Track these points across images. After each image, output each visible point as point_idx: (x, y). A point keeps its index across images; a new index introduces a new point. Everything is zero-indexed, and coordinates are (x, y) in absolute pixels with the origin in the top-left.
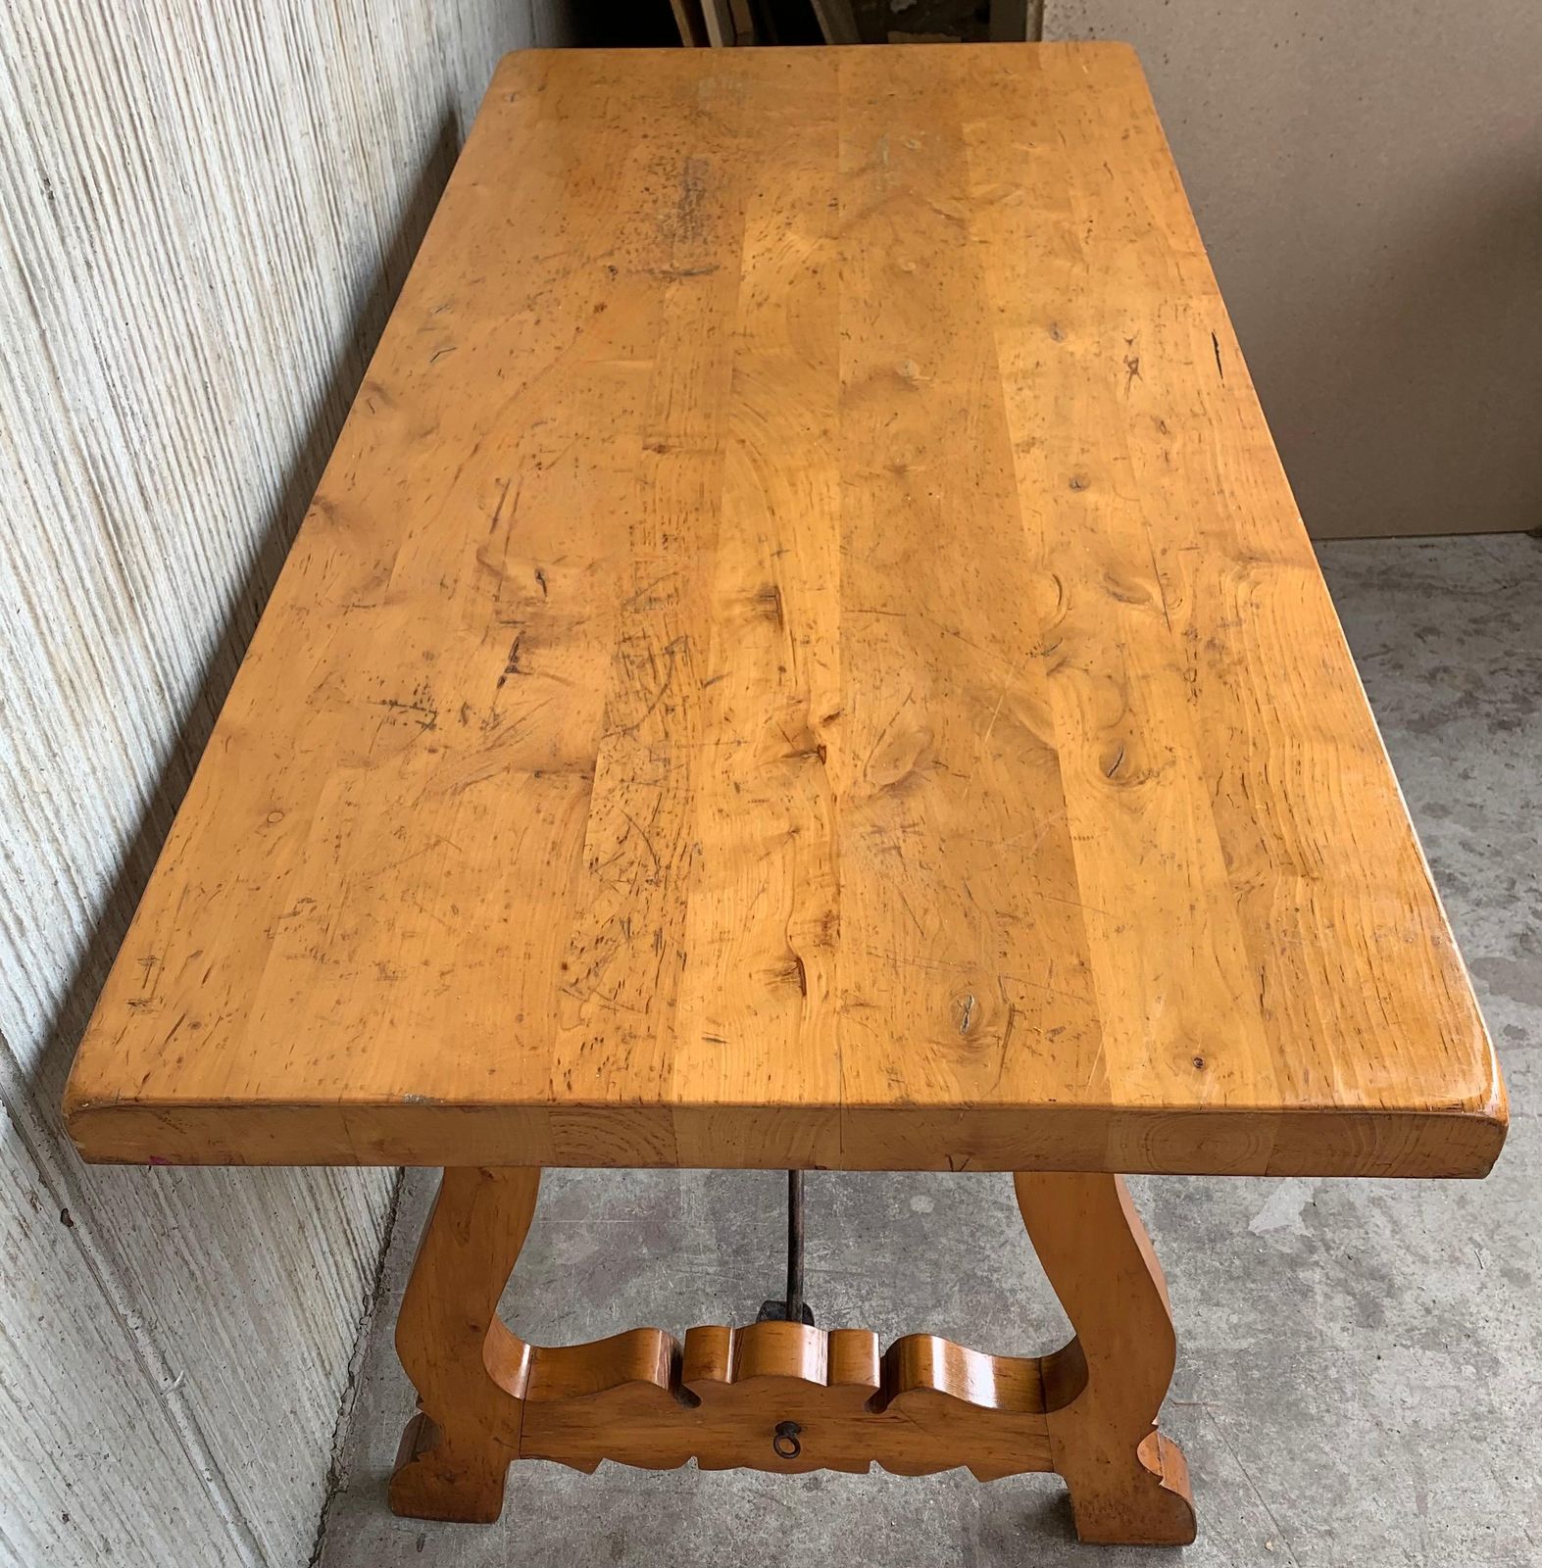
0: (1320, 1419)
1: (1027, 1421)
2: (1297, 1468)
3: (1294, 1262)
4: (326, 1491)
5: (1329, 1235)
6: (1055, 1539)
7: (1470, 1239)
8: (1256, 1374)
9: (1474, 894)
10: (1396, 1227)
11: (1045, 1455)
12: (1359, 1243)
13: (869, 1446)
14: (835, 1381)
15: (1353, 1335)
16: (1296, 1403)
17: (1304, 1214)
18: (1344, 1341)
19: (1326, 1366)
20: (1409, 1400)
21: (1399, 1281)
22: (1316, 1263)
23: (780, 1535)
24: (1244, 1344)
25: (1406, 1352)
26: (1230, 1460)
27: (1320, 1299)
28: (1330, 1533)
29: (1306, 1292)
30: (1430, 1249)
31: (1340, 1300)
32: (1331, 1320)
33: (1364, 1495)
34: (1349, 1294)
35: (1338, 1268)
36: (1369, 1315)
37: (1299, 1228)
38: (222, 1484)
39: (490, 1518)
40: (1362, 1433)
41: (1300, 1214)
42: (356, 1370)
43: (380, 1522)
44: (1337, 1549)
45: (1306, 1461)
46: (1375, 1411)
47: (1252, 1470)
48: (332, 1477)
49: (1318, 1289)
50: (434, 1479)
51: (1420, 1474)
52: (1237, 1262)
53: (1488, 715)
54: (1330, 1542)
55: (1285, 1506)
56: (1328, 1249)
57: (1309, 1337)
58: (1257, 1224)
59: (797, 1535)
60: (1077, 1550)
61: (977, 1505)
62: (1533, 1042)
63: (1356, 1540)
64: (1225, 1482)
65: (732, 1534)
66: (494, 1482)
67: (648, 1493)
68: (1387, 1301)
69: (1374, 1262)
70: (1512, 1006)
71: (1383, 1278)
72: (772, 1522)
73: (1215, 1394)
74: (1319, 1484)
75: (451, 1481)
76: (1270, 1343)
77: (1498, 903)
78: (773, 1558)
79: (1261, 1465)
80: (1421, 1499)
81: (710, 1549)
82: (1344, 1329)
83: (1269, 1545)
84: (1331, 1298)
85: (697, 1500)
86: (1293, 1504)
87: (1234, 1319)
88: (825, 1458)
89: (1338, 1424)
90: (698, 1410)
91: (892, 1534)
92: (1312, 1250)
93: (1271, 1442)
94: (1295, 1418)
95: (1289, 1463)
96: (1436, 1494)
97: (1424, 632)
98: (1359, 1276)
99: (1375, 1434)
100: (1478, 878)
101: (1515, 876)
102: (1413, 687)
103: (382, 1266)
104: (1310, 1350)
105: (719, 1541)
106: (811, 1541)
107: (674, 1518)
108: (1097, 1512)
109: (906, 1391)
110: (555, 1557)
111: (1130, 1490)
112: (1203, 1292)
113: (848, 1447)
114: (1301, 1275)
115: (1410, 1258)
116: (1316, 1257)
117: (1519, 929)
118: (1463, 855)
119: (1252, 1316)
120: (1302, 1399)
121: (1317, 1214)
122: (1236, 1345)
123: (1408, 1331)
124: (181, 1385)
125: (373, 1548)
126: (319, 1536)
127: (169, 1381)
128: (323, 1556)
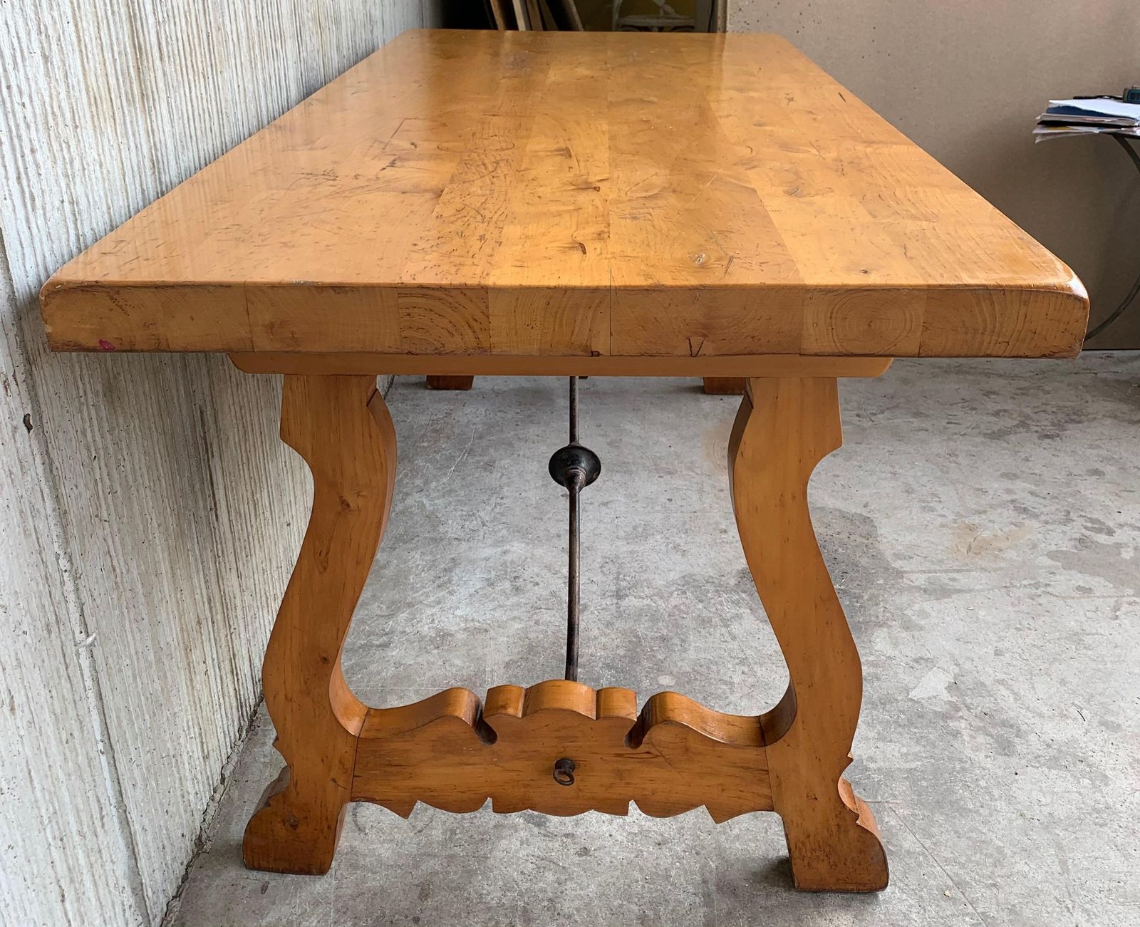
0: (977, 812)
1: (751, 754)
2: (963, 843)
3: (945, 717)
4: (193, 852)
5: (969, 701)
7: (1073, 704)
8: (924, 784)
9: (1043, 518)
10: (1017, 697)
12: (992, 706)
13: (628, 783)
14: (602, 715)
15: (994, 760)
16: (957, 801)
17: (949, 688)
18: (988, 764)
19: (977, 780)
20: (1044, 801)
21: (1024, 728)
22: (961, 717)
23: (556, 885)
24: (913, 765)
25: (1036, 770)
26: (910, 837)
27: (966, 738)
28: (994, 885)
29: (956, 734)
30: (1044, 709)
31: (981, 739)
32: (977, 751)
33: (1018, 860)
34: (987, 735)
35: (977, 720)
36: (1005, 748)
37: (946, 696)
39: (323, 870)
40: (1010, 821)
41: (946, 688)
42: (227, 774)
43: (233, 873)
44: (1001, 896)
45: (969, 838)
46: (1020, 807)
47: (928, 844)
48: (199, 842)
49: (964, 732)
50: (279, 825)
51: (1060, 847)
52: (903, 716)
53: (1037, 432)
54: (995, 890)
55: (957, 867)
56: (969, 709)
57: (961, 761)
58: (913, 694)
59: (569, 885)
60: (794, 896)
61: (713, 866)
62: (1098, 594)
63: (1015, 890)
64: (908, 852)
65: (517, 884)
66: (329, 827)
67: (452, 857)
68: (1017, 740)
69: (1004, 717)
70: (1079, 575)
71: (1012, 726)
72: (550, 876)
73: (895, 796)
74: (981, 853)
75: (294, 827)
76: (933, 764)
77: (1060, 523)
78: (551, 900)
79: (934, 840)
80: (1063, 863)
81: (499, 894)
82: (987, 757)
83: (947, 893)
84: (975, 738)
85: (491, 861)
86: (963, 866)
87: (904, 750)
88: (594, 798)
89: (991, 815)
90: (495, 746)
91: (646, 885)
92: (957, 709)
93: (941, 826)
94: (958, 811)
95: (957, 839)
96: (1074, 860)
97: (988, 394)
98: (994, 725)
99: (1020, 821)
100: (1044, 510)
101: (1069, 509)
102: (985, 418)
104: (963, 769)
105: (506, 888)
106: (581, 889)
107: (470, 873)
108: (809, 854)
109: (657, 723)
110: (373, 899)
111: (834, 829)
112: (878, 733)
113: (611, 786)
114: (951, 724)
115: (1030, 715)
116: (960, 714)
117: (1078, 536)
118: (1030, 497)
119: (918, 748)
120: (961, 799)
121: (958, 689)
122: (907, 766)
123: (1036, 757)
124: (92, 644)
125: (225, 891)
126: (183, 882)
127: (83, 635)
128: (183, 895)
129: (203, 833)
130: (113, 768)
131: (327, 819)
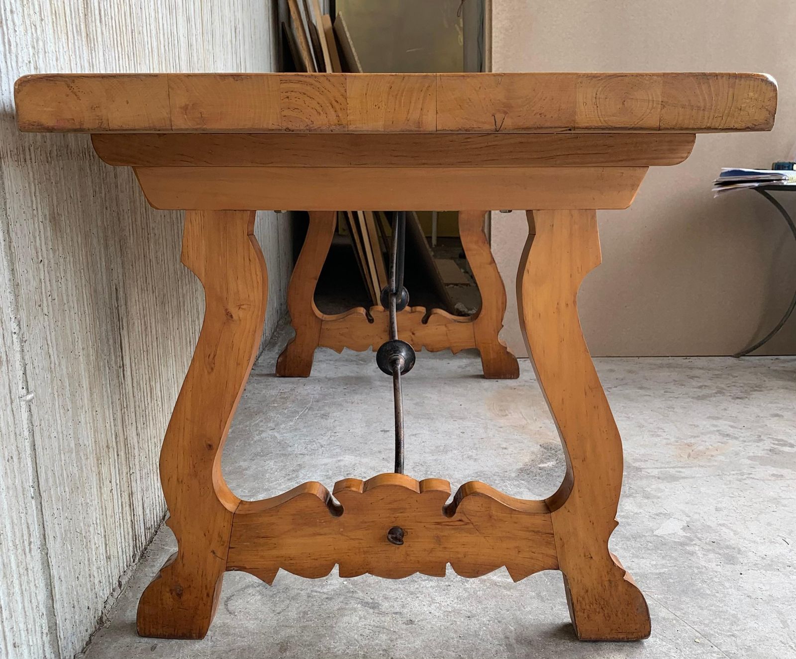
0: (714, 595)
2: (705, 612)
3: (682, 544)
4: (95, 628)
5: (699, 536)
6: (563, 641)
7: (778, 536)
8: (671, 581)
9: (741, 439)
10: (736, 533)
11: (551, 552)
12: (717, 538)
13: (445, 548)
14: (424, 489)
15: (723, 567)
16: (698, 590)
17: (684, 529)
18: (719, 569)
19: (711, 578)
20: (764, 588)
21: (743, 549)
22: (695, 544)
23: (389, 642)
24: (662, 571)
25: (756, 572)
26: (664, 610)
27: (700, 555)
28: (733, 636)
29: (692, 554)
30: (758, 539)
31: (711, 556)
32: (710, 562)
33: (749, 621)
34: (717, 554)
35: (708, 546)
36: (731, 560)
37: (682, 533)
38: (39, 507)
39: (201, 636)
40: (740, 600)
41: (681, 529)
42: (123, 582)
43: (128, 640)
44: (739, 641)
45: (710, 610)
46: (746, 592)
47: (678, 613)
48: (101, 621)
49: (698, 552)
50: (168, 595)
51: (780, 613)
52: (650, 544)
53: (730, 396)
54: (734, 638)
55: (703, 626)
56: (700, 540)
57: (698, 568)
58: (656, 533)
59: (399, 641)
60: (578, 644)
61: (512, 628)
62: (788, 478)
63: (749, 638)
64: (664, 619)
65: (358, 642)
66: (208, 595)
67: (305, 627)
68: (738, 556)
69: (728, 543)
70: (773, 468)
71: (734, 548)
72: (384, 637)
73: (650, 588)
74: (720, 618)
75: (180, 595)
76: (677, 570)
77: (754, 442)
78: (385, 650)
79: (684, 612)
80: (784, 622)
81: (344, 647)
82: (717, 565)
83: (697, 640)
84: (707, 555)
85: (337, 629)
86: (707, 625)
87: (654, 563)
88: (418, 562)
89: (725, 597)
91: (460, 641)
92: (692, 540)
93: (687, 603)
94: (699, 595)
95: (700, 611)
96: (792, 620)
97: (692, 377)
98: (721, 548)
99: (748, 599)
100: (742, 435)
101: (760, 434)
102: (692, 389)
103: (146, 549)
104: (700, 572)
105: (349, 644)
106: (409, 643)
107: (320, 636)
108: (588, 607)
109: (467, 495)
110: (241, 652)
111: (606, 583)
112: (633, 554)
113: (432, 551)
114: (688, 548)
115: (747, 542)
116: (694, 542)
117: (769, 448)
118: (730, 428)
119: (664, 562)
120: (700, 589)
121: (690, 529)
122: (657, 571)
123: (755, 565)
124: (30, 401)
125: (121, 650)
126: (87, 645)
127: (24, 391)
128: (87, 653)
129: (104, 615)
130: (40, 513)
131: (206, 586)
